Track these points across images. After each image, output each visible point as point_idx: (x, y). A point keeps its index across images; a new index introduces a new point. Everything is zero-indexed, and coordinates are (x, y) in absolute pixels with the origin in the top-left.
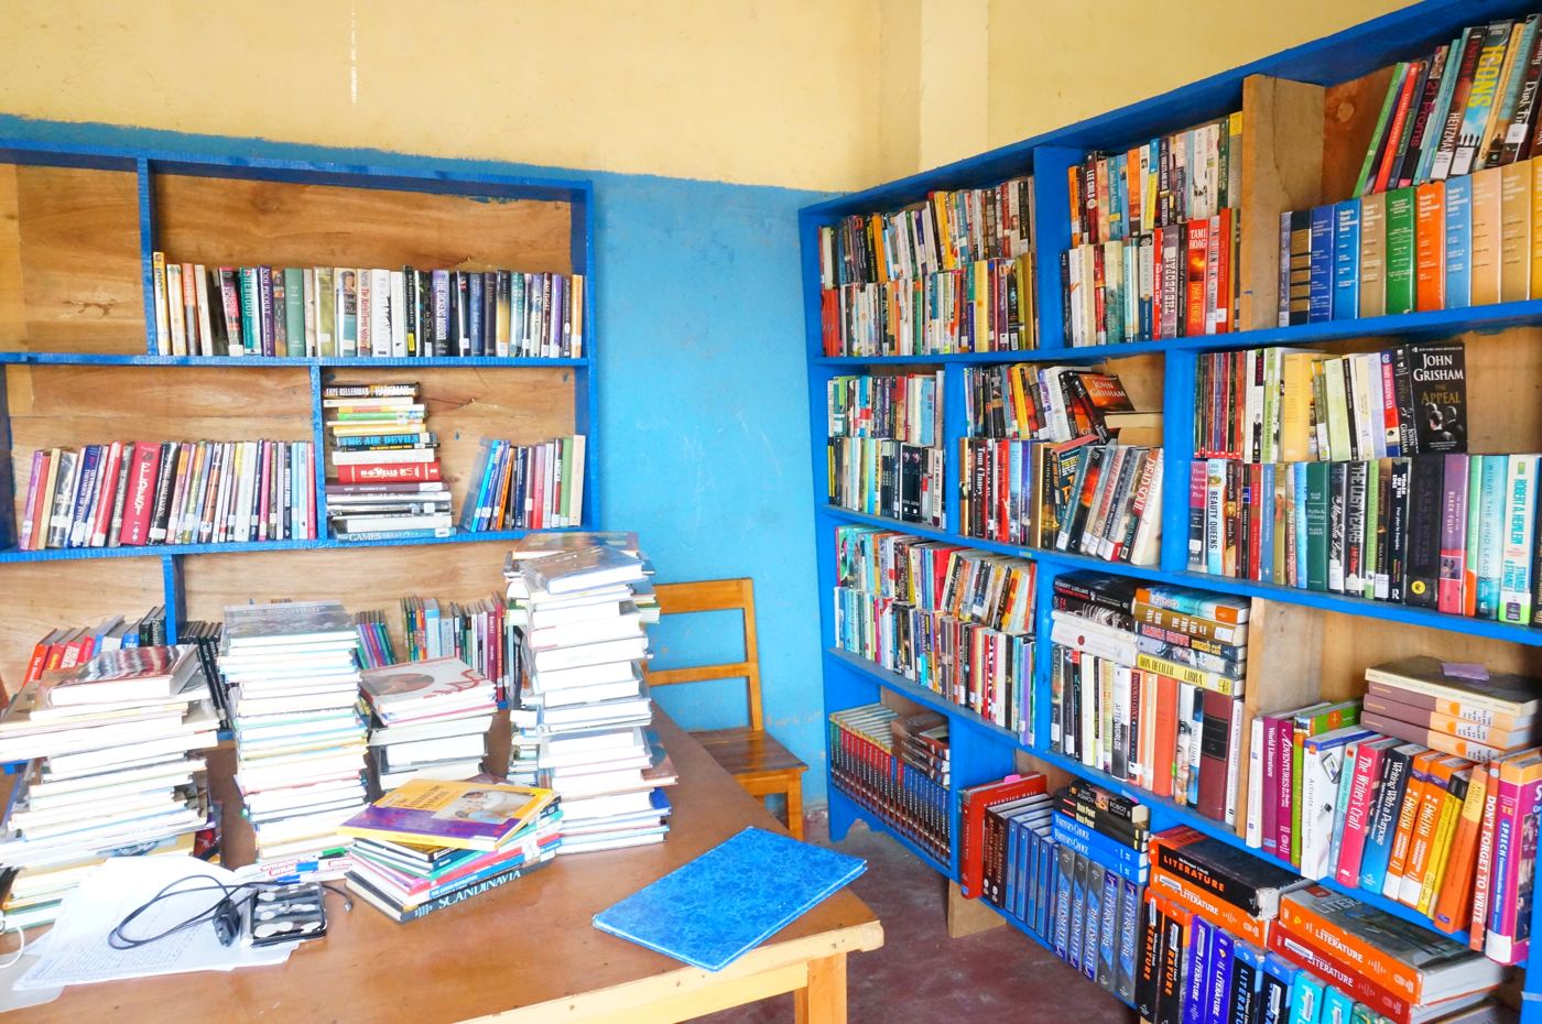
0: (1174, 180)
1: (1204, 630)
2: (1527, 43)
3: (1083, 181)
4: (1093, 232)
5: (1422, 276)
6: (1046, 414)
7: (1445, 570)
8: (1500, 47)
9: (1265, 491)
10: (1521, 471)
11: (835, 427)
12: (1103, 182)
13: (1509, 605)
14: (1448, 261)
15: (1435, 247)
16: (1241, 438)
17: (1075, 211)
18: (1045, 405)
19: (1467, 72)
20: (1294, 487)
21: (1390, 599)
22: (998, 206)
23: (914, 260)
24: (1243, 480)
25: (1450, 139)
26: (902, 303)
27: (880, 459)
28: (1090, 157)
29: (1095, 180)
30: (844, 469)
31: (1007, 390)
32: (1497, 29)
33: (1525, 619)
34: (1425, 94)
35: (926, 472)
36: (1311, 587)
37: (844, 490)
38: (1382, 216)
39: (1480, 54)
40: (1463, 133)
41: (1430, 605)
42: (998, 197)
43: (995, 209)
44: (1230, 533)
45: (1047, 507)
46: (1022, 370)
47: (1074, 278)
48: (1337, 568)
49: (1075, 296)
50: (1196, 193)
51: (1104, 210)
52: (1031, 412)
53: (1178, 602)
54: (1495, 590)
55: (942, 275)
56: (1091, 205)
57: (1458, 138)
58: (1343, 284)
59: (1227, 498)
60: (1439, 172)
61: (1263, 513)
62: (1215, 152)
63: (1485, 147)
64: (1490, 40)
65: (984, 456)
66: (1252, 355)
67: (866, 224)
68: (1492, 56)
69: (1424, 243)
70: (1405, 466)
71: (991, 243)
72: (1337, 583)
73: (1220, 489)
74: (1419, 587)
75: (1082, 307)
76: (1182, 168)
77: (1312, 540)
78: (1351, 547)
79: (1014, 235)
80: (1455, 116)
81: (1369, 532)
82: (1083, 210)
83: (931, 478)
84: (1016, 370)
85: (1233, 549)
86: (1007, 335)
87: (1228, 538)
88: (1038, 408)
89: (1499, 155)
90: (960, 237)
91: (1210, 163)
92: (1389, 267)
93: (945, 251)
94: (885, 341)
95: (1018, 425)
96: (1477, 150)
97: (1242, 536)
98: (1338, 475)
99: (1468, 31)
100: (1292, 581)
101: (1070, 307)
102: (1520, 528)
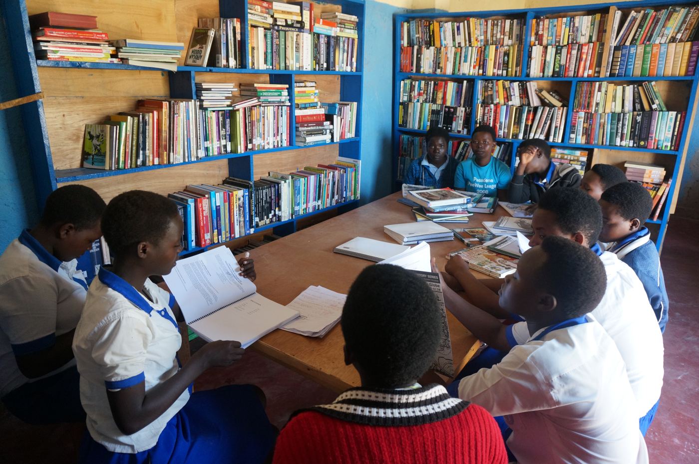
0: (574, 30)
1: (576, 158)
2: (684, 15)
3: (538, 24)
4: (540, 41)
5: (651, 67)
6: (513, 97)
7: (650, 139)
8: (677, 13)
9: (597, 121)
10: (672, 115)
11: (404, 98)
12: (546, 26)
13: (665, 146)
14: (658, 64)
15: (655, 60)
16: (592, 106)
17: (533, 34)
18: (512, 94)
19: (668, 18)
20: (606, 120)
21: (633, 146)
22: (499, 27)
23: (454, 40)
24: (589, 117)
25: (661, 34)
26: (449, 55)
27: (431, 110)
28: (542, 17)
29: (543, 25)
30: (409, 114)
31: (495, 88)
32: (677, 9)
33: (669, 149)
34: (656, 21)
35: (456, 115)
36: (610, 145)
37: (408, 121)
38: (643, 50)
39: (672, 14)
40: (665, 33)
41: (645, 147)
42: (499, 24)
43: (497, 28)
44: (584, 132)
45: (516, 126)
46: (503, 82)
47: (533, 55)
48: (618, 139)
49: (533, 62)
50: (582, 35)
51: (545, 35)
52: (505, 96)
53: (566, 152)
54: (662, 143)
55: (471, 48)
56: (540, 33)
57: (663, 34)
58: (629, 67)
59: (584, 122)
60: (657, 42)
61: (596, 126)
62: (589, 24)
63: (669, 37)
64: (675, 11)
65: (488, 110)
66: (597, 83)
67: (430, 24)
68: (675, 15)
69: (653, 59)
70: (640, 114)
71: (494, 39)
72: (618, 143)
73: (582, 120)
74: (642, 143)
75: (535, 65)
76: (577, 27)
77: (611, 133)
78: (622, 135)
79: (506, 38)
80: (663, 29)
81: (627, 130)
82: (537, 34)
83: (459, 117)
84: (500, 82)
85: (585, 136)
86: (501, 71)
87: (583, 133)
88: (509, 94)
89: (673, 40)
90: (481, 35)
91: (587, 27)
92: (643, 64)
93: (473, 40)
94: (438, 68)
95: (500, 99)
96: (668, 37)
97: (588, 133)
98: (620, 116)
99: (670, 7)
100: (604, 143)
101: (530, 64)
102: (670, 128)
